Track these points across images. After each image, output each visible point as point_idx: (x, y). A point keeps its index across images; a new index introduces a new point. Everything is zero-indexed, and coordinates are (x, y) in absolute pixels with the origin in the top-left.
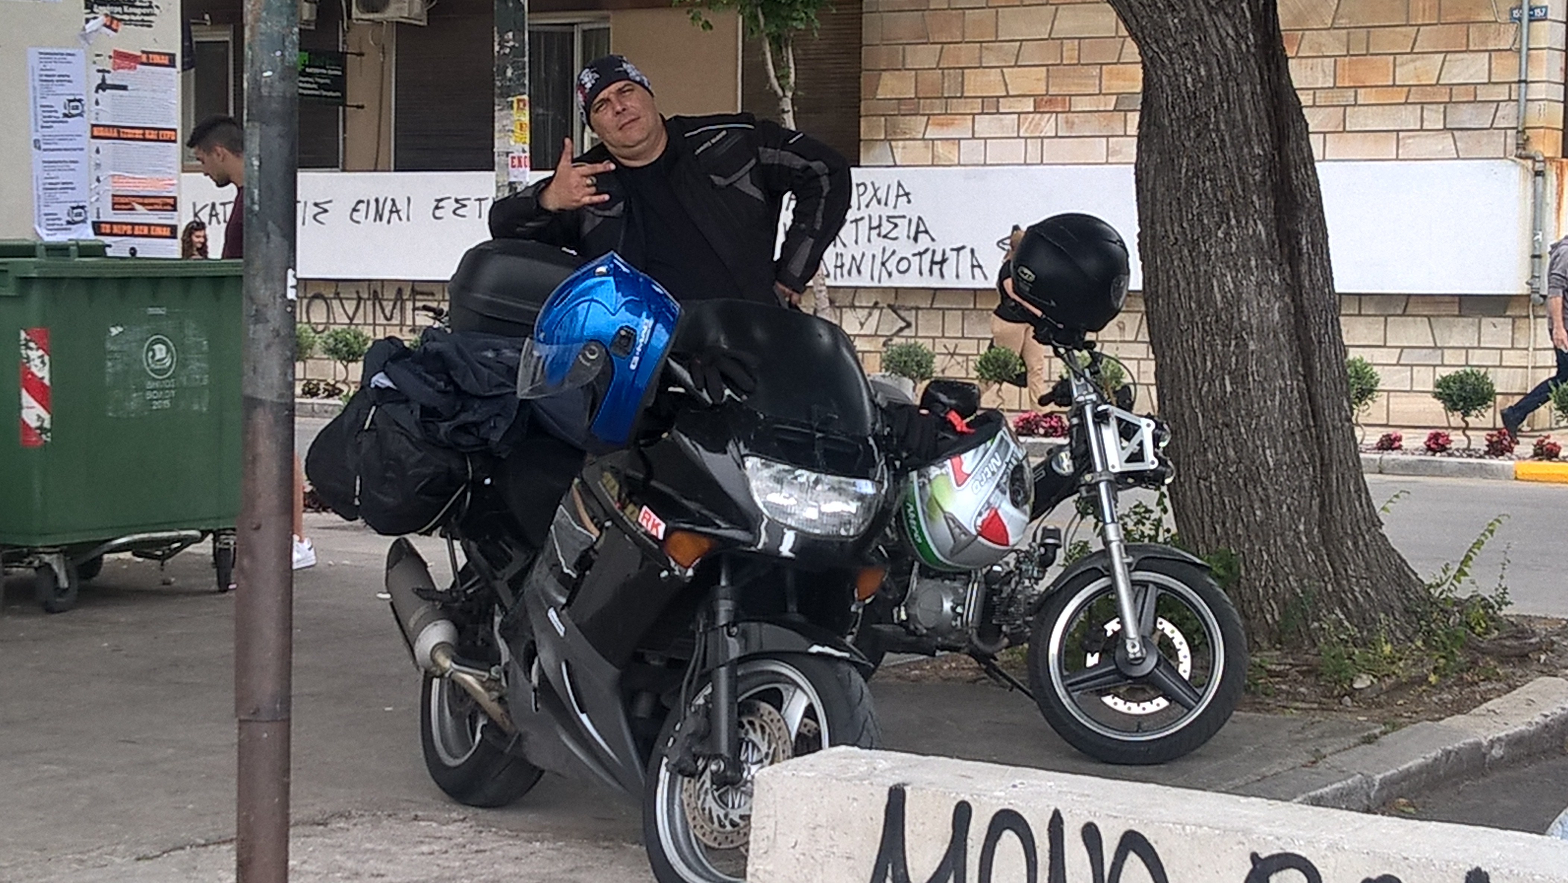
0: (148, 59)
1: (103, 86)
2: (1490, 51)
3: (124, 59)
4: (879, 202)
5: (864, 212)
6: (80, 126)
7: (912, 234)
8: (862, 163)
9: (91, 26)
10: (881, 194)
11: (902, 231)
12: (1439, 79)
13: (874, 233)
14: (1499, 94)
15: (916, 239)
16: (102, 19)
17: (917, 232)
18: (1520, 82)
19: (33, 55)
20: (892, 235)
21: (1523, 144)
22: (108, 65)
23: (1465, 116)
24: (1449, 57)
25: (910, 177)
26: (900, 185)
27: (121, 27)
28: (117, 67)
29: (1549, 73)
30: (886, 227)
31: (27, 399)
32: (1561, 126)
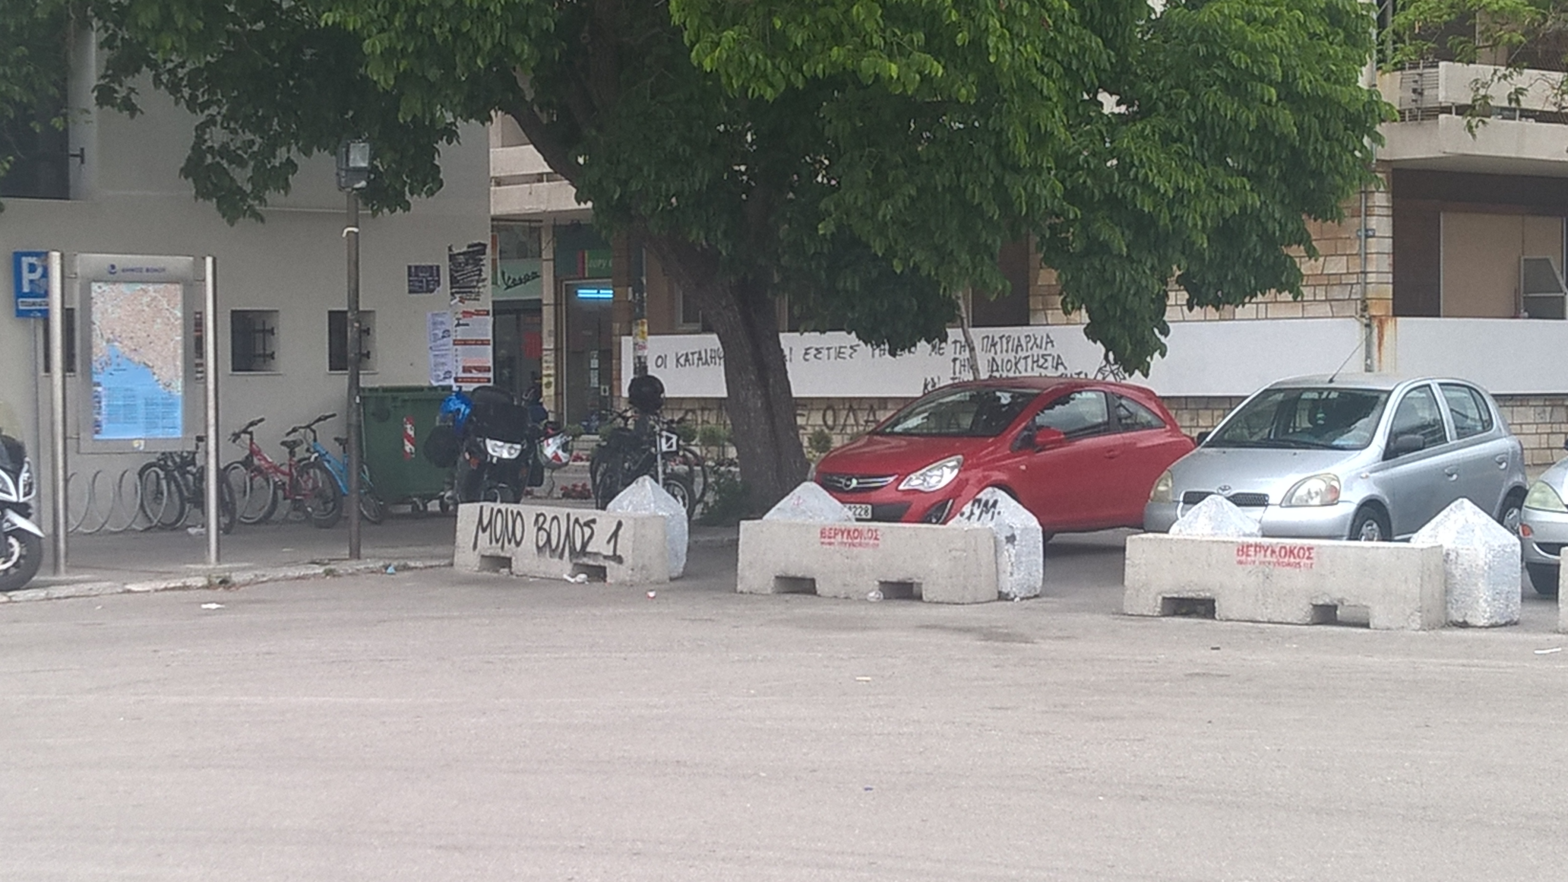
0: (478, 313)
1: (458, 325)
2: (1347, 255)
3: (466, 314)
4: (1037, 346)
5: (1029, 353)
6: (450, 340)
7: (1055, 365)
8: (1031, 323)
9: (452, 303)
10: (1038, 342)
11: (1049, 364)
12: (1323, 270)
13: (1035, 365)
14: (1353, 279)
15: (1057, 368)
16: (458, 299)
17: (1058, 364)
18: (1362, 272)
19: (429, 315)
20: (1044, 366)
21: (1365, 309)
22: (461, 316)
23: (1337, 293)
24: (1328, 258)
25: (1054, 332)
26: (1048, 337)
27: (466, 302)
28: (464, 317)
29: (1377, 266)
30: (1041, 361)
31: (406, 442)
32: (1391, 297)
